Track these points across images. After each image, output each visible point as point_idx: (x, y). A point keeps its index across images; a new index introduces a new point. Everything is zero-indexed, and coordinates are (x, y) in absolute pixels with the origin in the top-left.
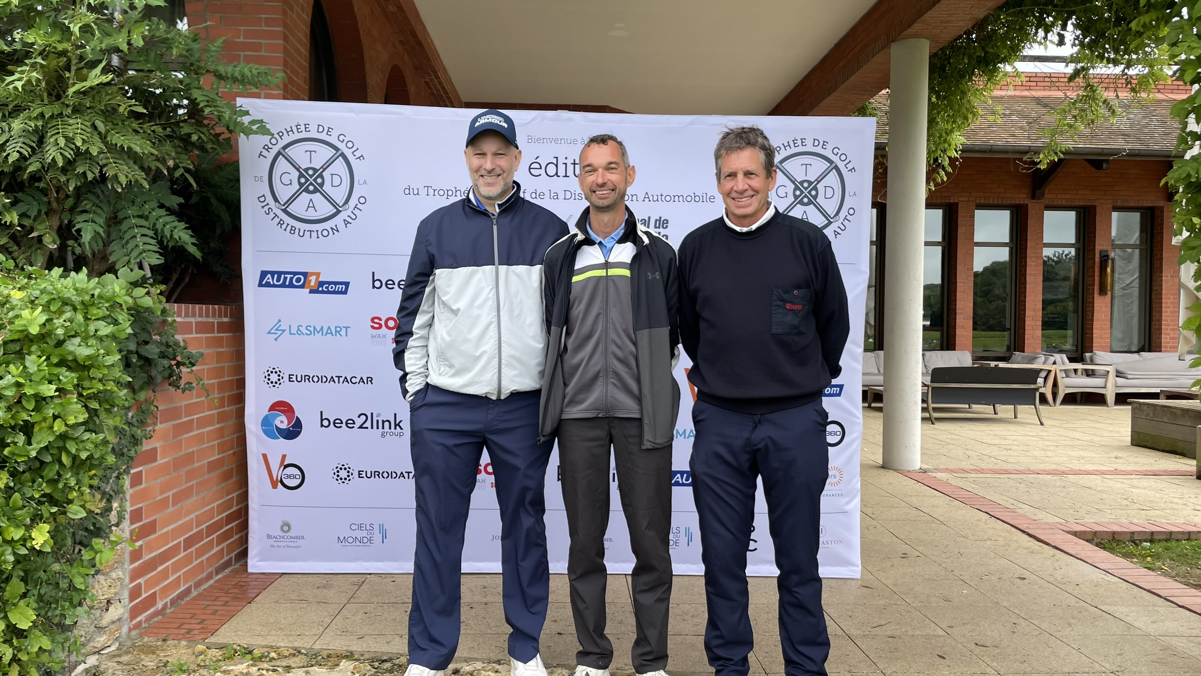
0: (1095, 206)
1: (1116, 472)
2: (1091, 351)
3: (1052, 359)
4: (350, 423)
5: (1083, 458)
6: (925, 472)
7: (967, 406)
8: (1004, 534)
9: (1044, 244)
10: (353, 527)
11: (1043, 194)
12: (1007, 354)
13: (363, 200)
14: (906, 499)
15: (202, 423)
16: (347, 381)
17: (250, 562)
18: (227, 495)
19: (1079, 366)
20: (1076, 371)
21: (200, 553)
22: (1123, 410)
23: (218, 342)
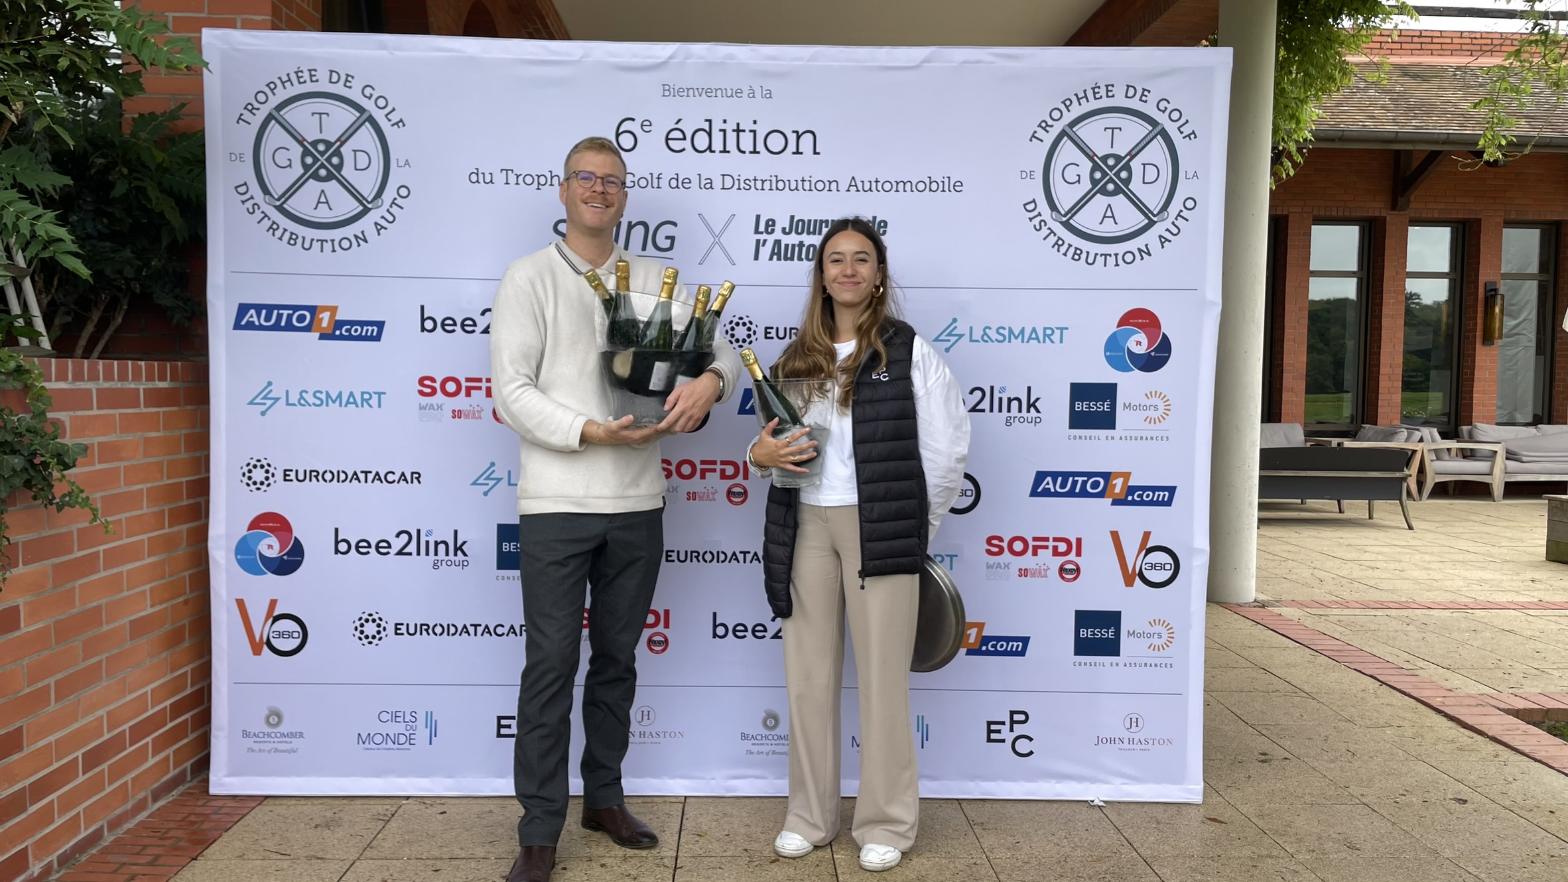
0: (1480, 220)
1: (1541, 605)
2: (1470, 423)
3: (1417, 435)
4: (382, 547)
5: (1485, 581)
6: (1263, 606)
7: (1300, 501)
8: (1409, 715)
9: (1408, 273)
10: (384, 717)
11: (1408, 202)
12: (1351, 428)
13: (405, 191)
14: (1245, 653)
15: (114, 558)
16: (380, 479)
17: (213, 778)
18: (172, 671)
19: (1453, 444)
20: (1449, 450)
21: (117, 772)
22: (1517, 505)
23: (150, 422)
